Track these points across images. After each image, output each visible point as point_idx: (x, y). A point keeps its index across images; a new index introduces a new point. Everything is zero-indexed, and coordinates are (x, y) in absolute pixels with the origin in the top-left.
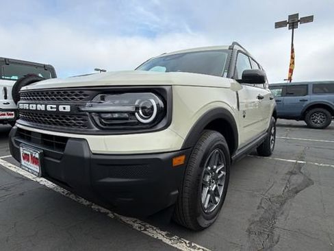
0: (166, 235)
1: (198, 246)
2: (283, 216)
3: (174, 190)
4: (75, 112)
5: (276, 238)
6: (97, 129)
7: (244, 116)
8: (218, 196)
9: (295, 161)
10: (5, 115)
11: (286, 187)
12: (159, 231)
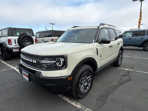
0: (69, 99)
1: (79, 104)
2: (112, 94)
3: (69, 87)
4: (38, 63)
5: (106, 102)
6: (44, 69)
7: (101, 57)
8: (88, 87)
9: (128, 70)
10: (15, 50)
11: (119, 82)
12: (67, 98)
